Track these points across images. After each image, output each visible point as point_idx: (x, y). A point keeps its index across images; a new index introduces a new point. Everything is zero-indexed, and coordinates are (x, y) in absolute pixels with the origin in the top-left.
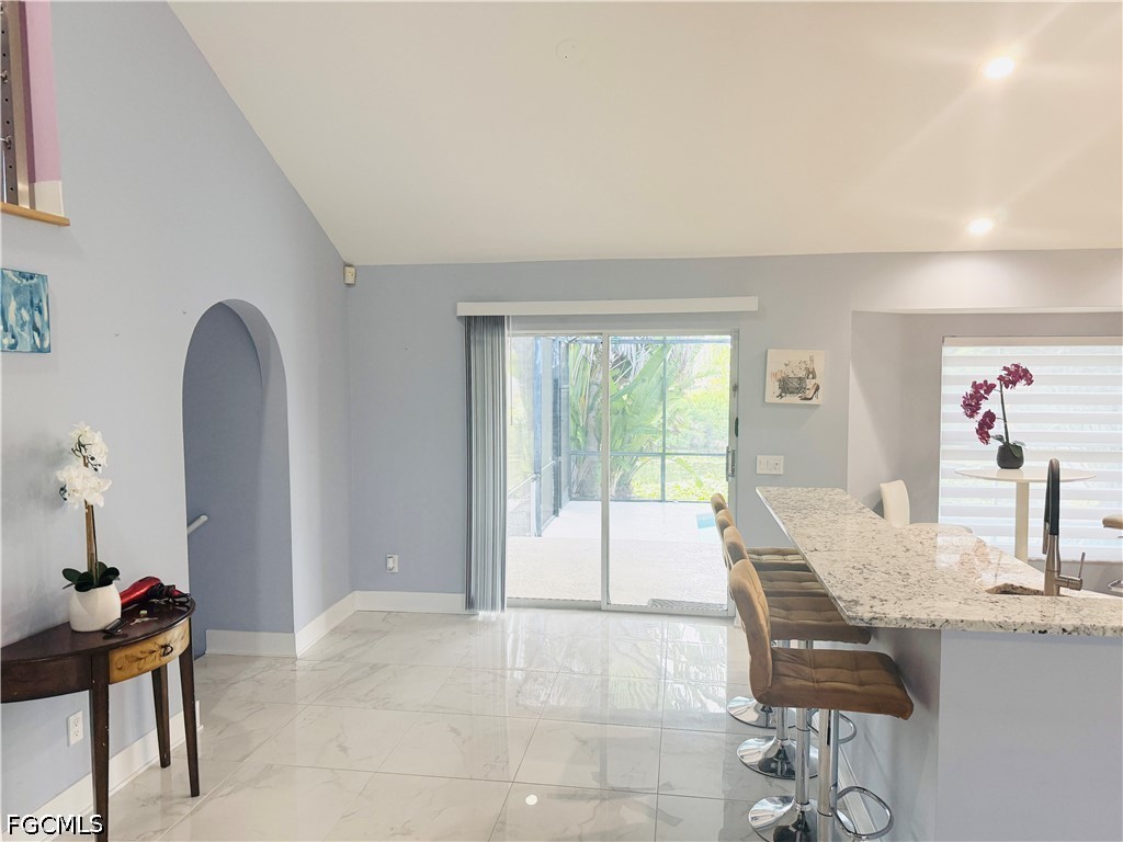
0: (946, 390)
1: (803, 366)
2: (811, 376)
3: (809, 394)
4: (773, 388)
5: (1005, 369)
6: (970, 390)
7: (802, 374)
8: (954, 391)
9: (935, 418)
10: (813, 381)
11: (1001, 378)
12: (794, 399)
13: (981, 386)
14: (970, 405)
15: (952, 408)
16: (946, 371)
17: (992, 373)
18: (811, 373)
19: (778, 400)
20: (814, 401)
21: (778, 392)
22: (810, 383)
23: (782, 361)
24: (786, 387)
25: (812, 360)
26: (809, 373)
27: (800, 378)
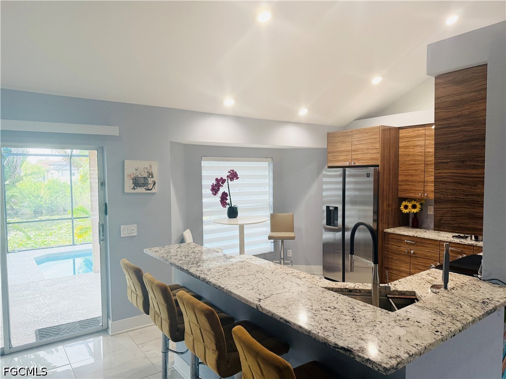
0: (204, 182)
1: (146, 171)
2: (151, 176)
3: (150, 186)
4: (129, 184)
5: (229, 172)
6: (215, 183)
7: (146, 175)
8: (208, 182)
9: (200, 196)
10: (152, 179)
11: (228, 176)
12: (142, 190)
13: (220, 180)
14: (215, 189)
15: (207, 191)
16: (204, 173)
17: (224, 175)
18: (151, 175)
19: (133, 191)
20: (153, 191)
21: (132, 186)
22: (150, 181)
23: (133, 167)
24: (138, 182)
25: (150, 167)
26: (149, 174)
27: (145, 178)
